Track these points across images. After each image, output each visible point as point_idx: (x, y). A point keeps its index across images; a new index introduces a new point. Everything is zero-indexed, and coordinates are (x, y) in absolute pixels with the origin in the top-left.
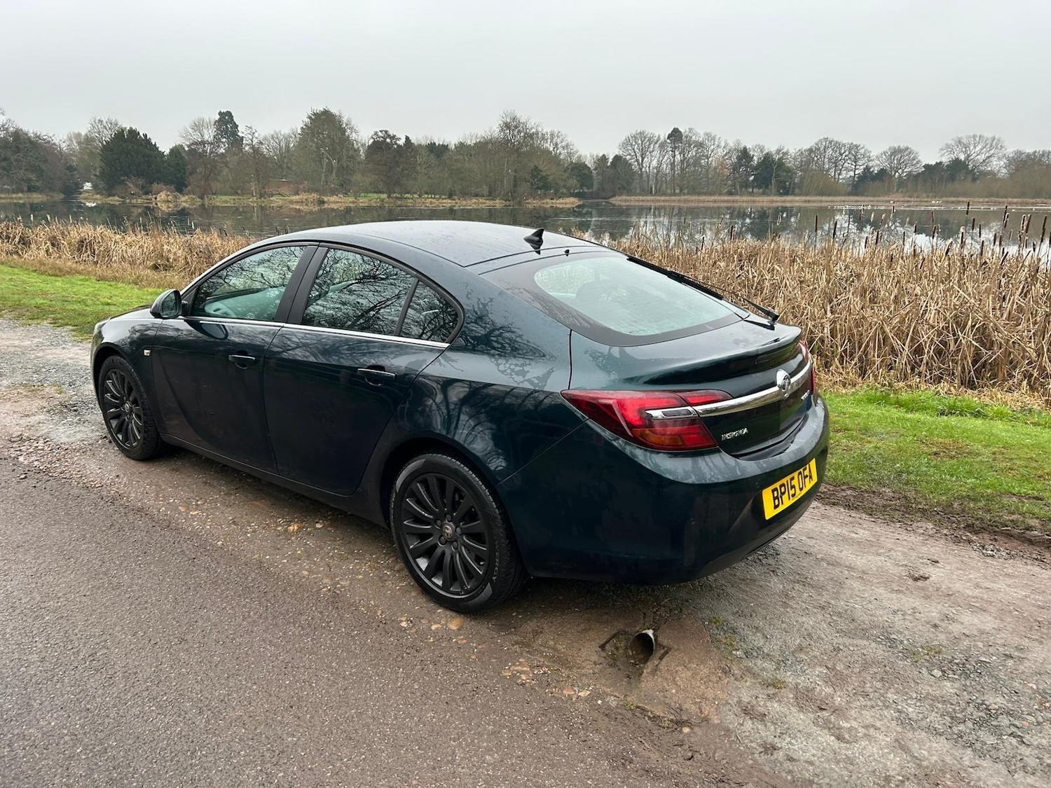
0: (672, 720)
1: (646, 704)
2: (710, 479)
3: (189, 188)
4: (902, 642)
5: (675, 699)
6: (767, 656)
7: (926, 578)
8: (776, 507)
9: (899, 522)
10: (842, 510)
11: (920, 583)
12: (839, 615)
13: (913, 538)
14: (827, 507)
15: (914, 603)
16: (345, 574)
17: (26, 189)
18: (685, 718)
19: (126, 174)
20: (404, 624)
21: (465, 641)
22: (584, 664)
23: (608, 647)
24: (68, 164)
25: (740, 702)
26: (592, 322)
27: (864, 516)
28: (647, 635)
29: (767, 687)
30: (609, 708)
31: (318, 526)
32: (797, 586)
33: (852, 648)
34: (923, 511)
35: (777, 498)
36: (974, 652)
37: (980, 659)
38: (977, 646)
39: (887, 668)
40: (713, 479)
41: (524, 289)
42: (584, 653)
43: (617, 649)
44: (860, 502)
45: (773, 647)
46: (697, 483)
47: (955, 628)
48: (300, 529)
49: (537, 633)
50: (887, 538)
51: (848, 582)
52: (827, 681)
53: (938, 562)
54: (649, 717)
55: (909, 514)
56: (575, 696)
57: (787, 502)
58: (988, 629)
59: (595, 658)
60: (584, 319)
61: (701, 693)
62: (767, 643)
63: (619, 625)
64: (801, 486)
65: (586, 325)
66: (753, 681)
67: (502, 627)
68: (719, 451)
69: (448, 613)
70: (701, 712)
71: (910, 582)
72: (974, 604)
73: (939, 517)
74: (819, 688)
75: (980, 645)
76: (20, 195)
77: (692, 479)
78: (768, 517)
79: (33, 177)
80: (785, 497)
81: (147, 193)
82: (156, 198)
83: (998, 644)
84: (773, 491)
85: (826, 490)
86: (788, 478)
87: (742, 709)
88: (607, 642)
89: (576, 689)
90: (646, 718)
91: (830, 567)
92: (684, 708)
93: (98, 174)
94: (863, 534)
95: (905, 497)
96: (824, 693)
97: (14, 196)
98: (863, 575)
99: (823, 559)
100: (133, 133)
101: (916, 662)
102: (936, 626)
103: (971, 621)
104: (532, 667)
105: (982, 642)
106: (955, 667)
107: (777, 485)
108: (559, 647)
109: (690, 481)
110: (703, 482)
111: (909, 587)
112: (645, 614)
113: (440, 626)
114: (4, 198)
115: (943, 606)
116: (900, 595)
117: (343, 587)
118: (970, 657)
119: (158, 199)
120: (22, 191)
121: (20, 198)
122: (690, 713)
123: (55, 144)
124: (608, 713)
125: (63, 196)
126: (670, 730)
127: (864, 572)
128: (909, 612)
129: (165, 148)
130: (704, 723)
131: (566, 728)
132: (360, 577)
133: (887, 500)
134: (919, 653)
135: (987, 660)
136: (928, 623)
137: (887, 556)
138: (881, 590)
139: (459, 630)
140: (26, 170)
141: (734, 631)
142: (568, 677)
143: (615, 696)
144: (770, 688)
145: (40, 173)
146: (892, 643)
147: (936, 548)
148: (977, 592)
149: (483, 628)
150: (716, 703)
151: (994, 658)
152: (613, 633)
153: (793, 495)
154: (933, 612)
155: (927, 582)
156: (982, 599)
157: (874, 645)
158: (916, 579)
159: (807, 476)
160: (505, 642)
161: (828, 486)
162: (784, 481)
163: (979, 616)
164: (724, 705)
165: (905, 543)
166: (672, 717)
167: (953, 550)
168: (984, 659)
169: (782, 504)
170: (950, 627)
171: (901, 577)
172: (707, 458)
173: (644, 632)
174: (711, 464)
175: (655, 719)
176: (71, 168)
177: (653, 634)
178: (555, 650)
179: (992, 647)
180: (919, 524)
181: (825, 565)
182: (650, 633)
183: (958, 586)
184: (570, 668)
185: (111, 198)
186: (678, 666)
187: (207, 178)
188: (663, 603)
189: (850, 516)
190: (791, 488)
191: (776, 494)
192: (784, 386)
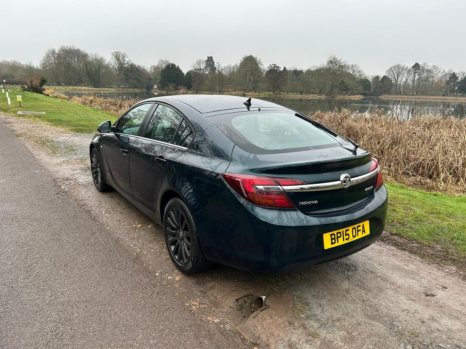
0: (252, 342)
1: (243, 332)
2: (286, 224)
3: (192, 88)
4: (398, 327)
5: (259, 332)
6: (318, 320)
7: (433, 296)
8: (332, 243)
9: (437, 264)
10: (407, 253)
11: (428, 298)
12: (371, 306)
13: (440, 273)
14: (399, 251)
15: (418, 307)
16: (147, 249)
17: (133, 87)
18: (258, 342)
19: (169, 82)
20: (157, 274)
21: (178, 286)
22: (225, 307)
23: (240, 301)
24: (149, 78)
25: (289, 340)
26: (247, 142)
27: (418, 258)
28: (261, 298)
29: (309, 335)
30: (225, 330)
31: (149, 226)
32: (356, 288)
33: (367, 325)
34: (453, 260)
35: (334, 239)
36: (438, 340)
37: (439, 345)
38: (441, 337)
39: (382, 339)
40: (288, 224)
41: (224, 125)
42: (228, 301)
43: (245, 302)
44: (419, 250)
45: (324, 317)
46: (278, 224)
47: (435, 325)
48: (141, 226)
49: (211, 288)
50: (424, 271)
51: (387, 290)
52: (344, 340)
53: (446, 288)
54: (241, 338)
55: (445, 260)
56: (212, 321)
57: (341, 242)
58: (454, 329)
59: (231, 305)
60: (244, 140)
61: (272, 332)
62: (322, 314)
63: (251, 291)
64: (354, 235)
65: (244, 142)
66: (303, 331)
67: (199, 283)
68: (296, 210)
69: (179, 272)
70: (268, 341)
71: (423, 296)
72: (453, 314)
73: (461, 264)
74: (336, 342)
75: (444, 337)
76: (131, 89)
77: (276, 222)
78: (326, 248)
79: (136, 82)
80: (341, 239)
81: (176, 90)
82: (179, 92)
83: (455, 338)
84: (331, 235)
85: (402, 242)
86: (344, 230)
87: (289, 344)
88: (240, 298)
89: (214, 318)
90: (240, 338)
91: (382, 281)
92: (260, 337)
93: (159, 81)
94: (412, 267)
95: (447, 251)
96: (338, 345)
97: (129, 89)
98: (397, 288)
99: (380, 276)
100: (173, 65)
101: (400, 339)
102: (423, 322)
103: (446, 322)
104: (200, 304)
105: (446, 336)
106: (422, 346)
107: (335, 232)
108: (218, 297)
109: (274, 223)
110: (282, 224)
111: (421, 299)
112: (266, 288)
113: (172, 277)
114: (125, 90)
115: (434, 312)
116: (413, 302)
117: (143, 254)
118: (434, 342)
119: (180, 92)
120: (132, 88)
121: (131, 91)
122: (262, 341)
123: (145, 70)
124: (223, 333)
125: (146, 90)
126: (248, 347)
127: (399, 287)
128: (412, 312)
129: (185, 72)
130: (266, 347)
131: (196, 335)
132: (153, 250)
133: (435, 251)
134: (405, 334)
135: (444, 346)
136: (420, 320)
137: (418, 280)
138: (403, 298)
139: (179, 281)
140: (134, 80)
141: (308, 304)
142: (214, 311)
143: (230, 325)
144: (310, 336)
145: (138, 80)
146: (392, 326)
147: (449, 281)
148: (460, 308)
149: (190, 282)
150: (277, 338)
151: (449, 345)
152: (246, 294)
153: (347, 239)
154: (426, 314)
155: (433, 298)
156: (460, 312)
157: (381, 325)
158: (427, 295)
159: (360, 230)
160: (196, 290)
161: (405, 240)
162: (341, 231)
163: (453, 321)
164: (281, 340)
165: (433, 275)
166: (252, 341)
167: (460, 283)
168: (441, 345)
169: (338, 242)
170: (432, 324)
171: (418, 293)
172: (288, 213)
173: (261, 297)
174: (289, 216)
175: (244, 339)
176: (150, 79)
177: (265, 299)
178: (216, 297)
179: (451, 340)
180: (448, 267)
181: (379, 279)
182: (264, 298)
183: (450, 303)
184: (217, 307)
185: (163, 91)
186: (267, 316)
187: (199, 84)
188: (279, 284)
189: (409, 257)
190: (346, 235)
191: (333, 237)
192: (345, 182)
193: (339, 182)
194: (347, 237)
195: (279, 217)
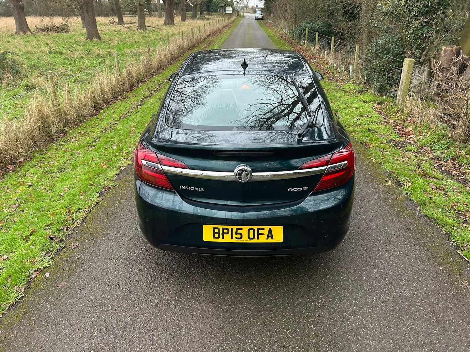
8: (214, 237)
64: (251, 237)
68: (175, 193)
78: (205, 240)
80: (227, 237)
84: (214, 229)
153: (238, 238)
159: (263, 234)
162: (230, 227)
174: (164, 198)
190: (237, 233)
191: (217, 231)
192: (240, 175)
193: (232, 174)
194: (239, 236)
195: (155, 196)
